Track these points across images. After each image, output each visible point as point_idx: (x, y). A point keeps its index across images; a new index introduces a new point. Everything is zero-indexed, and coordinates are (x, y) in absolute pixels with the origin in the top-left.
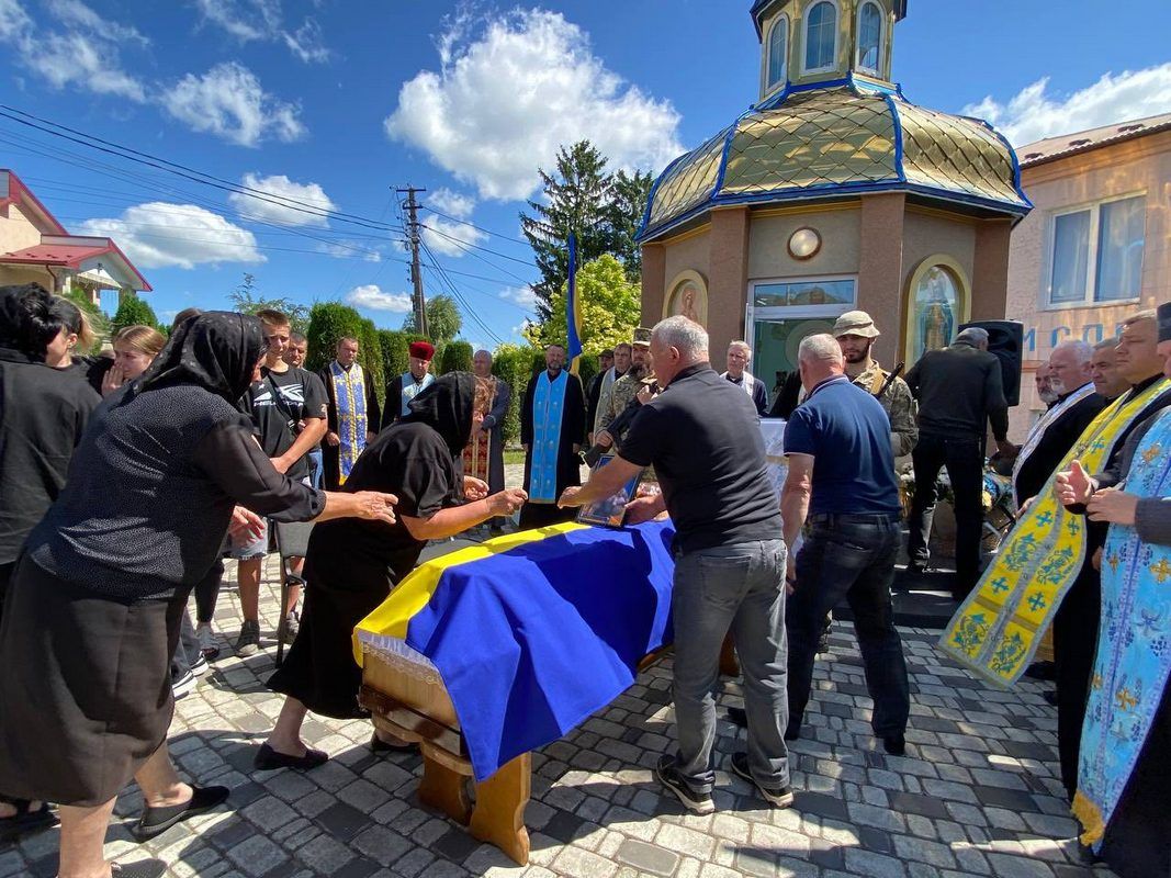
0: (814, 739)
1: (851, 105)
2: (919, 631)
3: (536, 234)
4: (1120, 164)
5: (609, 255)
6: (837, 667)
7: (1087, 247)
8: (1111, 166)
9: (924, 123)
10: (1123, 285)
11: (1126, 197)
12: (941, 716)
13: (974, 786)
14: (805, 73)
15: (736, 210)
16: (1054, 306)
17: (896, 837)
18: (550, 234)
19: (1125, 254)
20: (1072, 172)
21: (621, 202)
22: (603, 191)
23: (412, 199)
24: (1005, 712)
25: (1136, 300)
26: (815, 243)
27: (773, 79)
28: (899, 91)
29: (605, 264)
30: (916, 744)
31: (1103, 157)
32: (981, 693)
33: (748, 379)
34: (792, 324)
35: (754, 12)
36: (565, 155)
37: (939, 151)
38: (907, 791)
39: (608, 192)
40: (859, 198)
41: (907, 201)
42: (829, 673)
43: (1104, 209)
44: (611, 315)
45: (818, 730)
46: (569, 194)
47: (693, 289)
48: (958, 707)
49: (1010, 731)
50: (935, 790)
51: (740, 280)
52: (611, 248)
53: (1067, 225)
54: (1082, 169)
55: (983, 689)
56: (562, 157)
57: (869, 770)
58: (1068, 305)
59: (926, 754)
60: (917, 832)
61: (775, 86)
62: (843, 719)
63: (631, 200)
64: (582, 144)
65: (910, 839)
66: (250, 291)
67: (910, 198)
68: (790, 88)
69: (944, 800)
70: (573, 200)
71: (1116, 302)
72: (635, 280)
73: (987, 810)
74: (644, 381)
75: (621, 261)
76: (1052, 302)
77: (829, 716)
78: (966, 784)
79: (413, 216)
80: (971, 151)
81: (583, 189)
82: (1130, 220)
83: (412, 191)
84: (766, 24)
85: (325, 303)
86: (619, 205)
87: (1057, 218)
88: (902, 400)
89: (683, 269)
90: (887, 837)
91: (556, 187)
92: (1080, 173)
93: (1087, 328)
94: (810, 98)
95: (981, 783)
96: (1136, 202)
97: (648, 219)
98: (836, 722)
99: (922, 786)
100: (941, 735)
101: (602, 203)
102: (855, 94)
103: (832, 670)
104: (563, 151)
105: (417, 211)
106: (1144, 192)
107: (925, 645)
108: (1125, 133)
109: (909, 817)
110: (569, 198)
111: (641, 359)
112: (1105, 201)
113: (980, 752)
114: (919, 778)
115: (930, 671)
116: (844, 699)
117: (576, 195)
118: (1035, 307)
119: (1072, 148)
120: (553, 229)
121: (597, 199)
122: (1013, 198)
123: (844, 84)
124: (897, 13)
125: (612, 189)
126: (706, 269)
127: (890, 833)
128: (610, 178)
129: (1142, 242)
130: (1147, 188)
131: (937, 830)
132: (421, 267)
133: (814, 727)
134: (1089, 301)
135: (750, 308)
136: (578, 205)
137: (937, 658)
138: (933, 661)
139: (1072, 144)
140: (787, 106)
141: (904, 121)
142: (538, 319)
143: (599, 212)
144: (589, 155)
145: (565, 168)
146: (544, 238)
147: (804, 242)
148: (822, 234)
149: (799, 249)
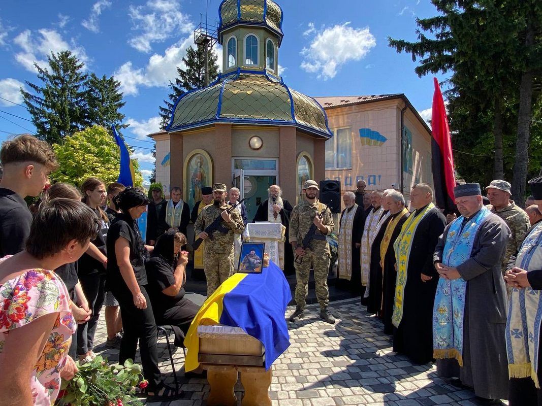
3: (33, 103)
8: (340, 115)
11: (345, 128)
14: (246, 65)
18: (43, 104)
21: (94, 91)
22: (82, 83)
26: (260, 143)
31: (337, 112)
36: (54, 57)
39: (86, 84)
40: (278, 126)
43: (338, 132)
46: (57, 81)
47: (201, 158)
54: (330, 115)
56: (52, 59)
63: (101, 91)
64: (66, 53)
67: (298, 129)
70: (60, 85)
71: (344, 168)
80: (313, 112)
81: (68, 80)
86: (92, 93)
91: (49, 76)
94: (248, 77)
96: (348, 130)
101: (81, 90)
102: (269, 80)
104: (53, 55)
106: (350, 127)
108: (344, 103)
110: (57, 84)
111: (220, 197)
112: (338, 129)
117: (62, 83)
120: (45, 101)
121: (77, 87)
122: (326, 131)
123: (264, 74)
128: (86, 76)
134: (335, 167)
135: (233, 170)
136: (63, 90)
143: (79, 95)
144: (71, 60)
145: (54, 66)
146: (38, 106)
147: (256, 143)
148: (263, 139)
149: (254, 145)
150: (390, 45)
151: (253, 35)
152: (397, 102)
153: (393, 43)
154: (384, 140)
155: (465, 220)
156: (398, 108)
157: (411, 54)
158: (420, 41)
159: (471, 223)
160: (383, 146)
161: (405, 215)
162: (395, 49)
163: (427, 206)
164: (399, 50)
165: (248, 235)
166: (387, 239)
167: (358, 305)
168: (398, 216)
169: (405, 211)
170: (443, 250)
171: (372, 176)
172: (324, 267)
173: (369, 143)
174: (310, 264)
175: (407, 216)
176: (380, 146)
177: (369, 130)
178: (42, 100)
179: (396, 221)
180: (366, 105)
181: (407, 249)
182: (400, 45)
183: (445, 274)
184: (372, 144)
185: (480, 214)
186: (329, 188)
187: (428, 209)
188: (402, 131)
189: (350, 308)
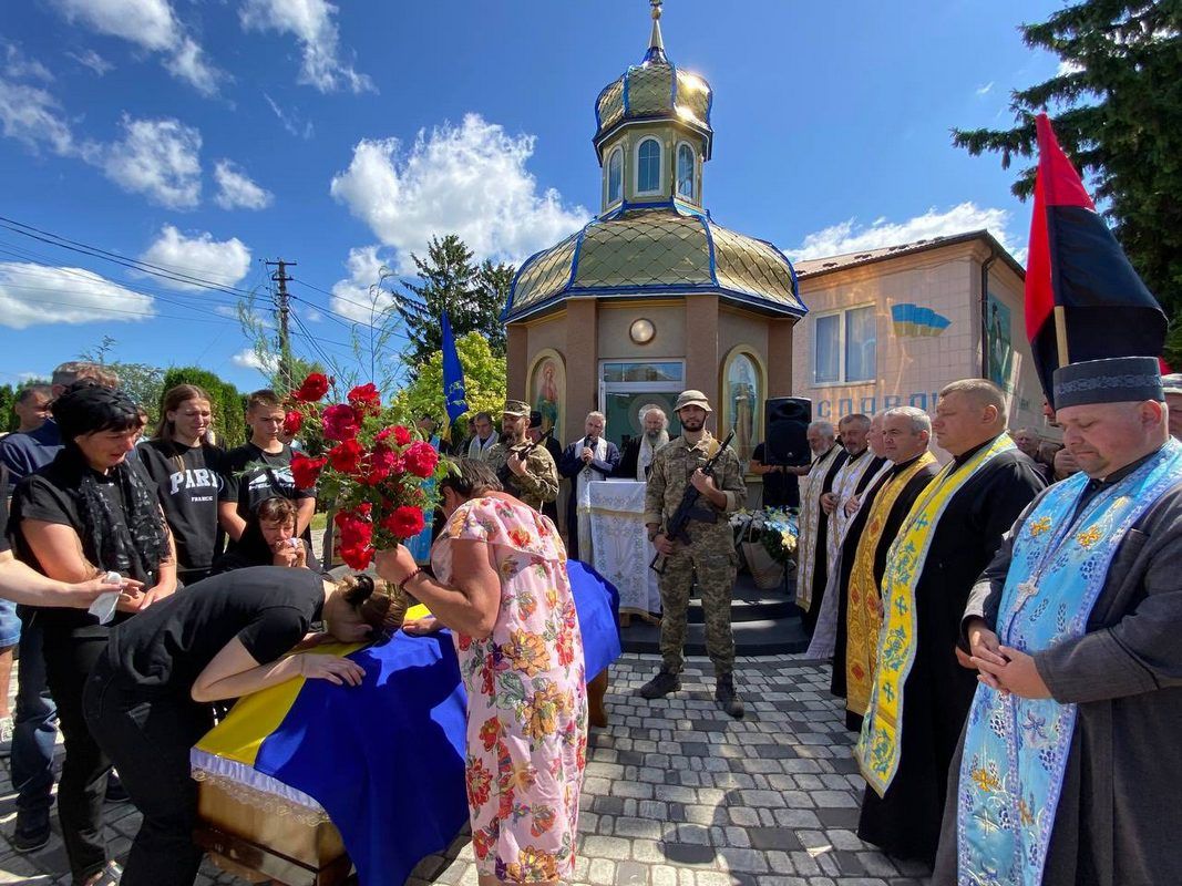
0: (679, 784)
1: (675, 223)
2: (752, 660)
3: (408, 309)
4: (857, 281)
5: (476, 332)
6: (691, 704)
7: (838, 342)
8: (851, 283)
9: (729, 242)
10: (862, 371)
11: (863, 306)
12: (780, 741)
13: (816, 810)
14: (638, 195)
15: (589, 300)
16: (818, 385)
17: (761, 879)
18: (420, 310)
19: (863, 348)
20: (826, 286)
21: (487, 288)
22: (471, 278)
23: (282, 272)
24: (827, 730)
25: (873, 381)
26: (651, 331)
27: (613, 196)
28: (708, 215)
29: (473, 339)
30: (764, 774)
31: (845, 277)
32: (807, 714)
33: (602, 443)
34: (634, 396)
35: (596, 141)
36: (436, 244)
37: (740, 264)
38: (763, 825)
39: (474, 279)
40: (683, 297)
41: (720, 301)
42: (684, 711)
43: (848, 314)
44: (476, 383)
45: (681, 773)
46: (439, 277)
47: (551, 364)
48: (791, 731)
49: (835, 748)
50: (787, 821)
51: (593, 358)
52: (477, 326)
53: (825, 324)
54: (832, 284)
55: (807, 710)
56: (434, 246)
57: (730, 809)
58: (827, 384)
59: (774, 783)
60: (778, 869)
61: (614, 202)
62: (701, 757)
63: (495, 287)
64: (451, 238)
65: (772, 878)
66: (105, 353)
67: (721, 300)
68: (626, 205)
69: (795, 829)
70: (443, 284)
71: (859, 383)
72: (499, 356)
73: (829, 833)
74: (513, 448)
75: (485, 338)
76: (817, 381)
77: (689, 757)
78: (809, 809)
79: (283, 288)
80: (763, 266)
81: (453, 275)
82: (865, 323)
83: (282, 265)
84: (606, 152)
85: (182, 368)
86: (485, 290)
87: (818, 319)
88: (733, 463)
89: (544, 348)
90: (753, 879)
91: (429, 272)
92: (830, 287)
93: (842, 401)
94: (640, 215)
95: (821, 805)
96: (869, 310)
97: (511, 303)
98: (696, 761)
99: (775, 818)
100: (783, 761)
101: (471, 287)
102: (676, 214)
103: (686, 708)
104: (435, 241)
105: (287, 283)
106: (873, 303)
107: (757, 673)
108: (860, 260)
109: (769, 853)
110: (438, 281)
111: (511, 427)
112: (848, 309)
113: (816, 774)
114: (771, 809)
115: (765, 698)
116: (700, 737)
117: (446, 279)
118: (806, 385)
119: (825, 269)
121: (464, 284)
122: (794, 303)
123: (668, 206)
124: (705, 156)
125: (478, 277)
126: (564, 350)
127: (755, 876)
128: (476, 268)
129: (874, 340)
130: (875, 300)
131: (793, 863)
132: (290, 335)
133: (678, 771)
134: (842, 381)
135: (602, 384)
136: (447, 288)
137: (768, 684)
138: (767, 688)
139: (824, 266)
140: (624, 219)
141: (715, 239)
142: (408, 385)
143: (466, 295)
144: (458, 247)
145: (437, 257)
146: (414, 313)
147: (642, 331)
148: (656, 324)
149: (638, 336)
150: (956, 144)
151: (652, 138)
152: (969, 250)
153: (963, 139)
154: (944, 323)
155: (1093, 489)
156: (973, 259)
157: (1001, 152)
158: (1020, 124)
159: (1112, 497)
160: (942, 335)
161: (925, 468)
162: (966, 150)
163: (987, 443)
164: (976, 149)
165: (588, 504)
166: (875, 529)
167: (825, 672)
168: (905, 472)
169: (928, 459)
170: (1003, 581)
171: (917, 395)
172: (719, 586)
173: (911, 332)
174: (688, 574)
175: (932, 470)
176: (936, 335)
177: (912, 306)
178: (424, 306)
179: (900, 484)
180: (904, 262)
181: (912, 567)
182: (976, 141)
183: (995, 676)
184: (919, 333)
185: (1157, 464)
186: (785, 413)
187: (990, 453)
188: (984, 306)
189: (800, 679)
